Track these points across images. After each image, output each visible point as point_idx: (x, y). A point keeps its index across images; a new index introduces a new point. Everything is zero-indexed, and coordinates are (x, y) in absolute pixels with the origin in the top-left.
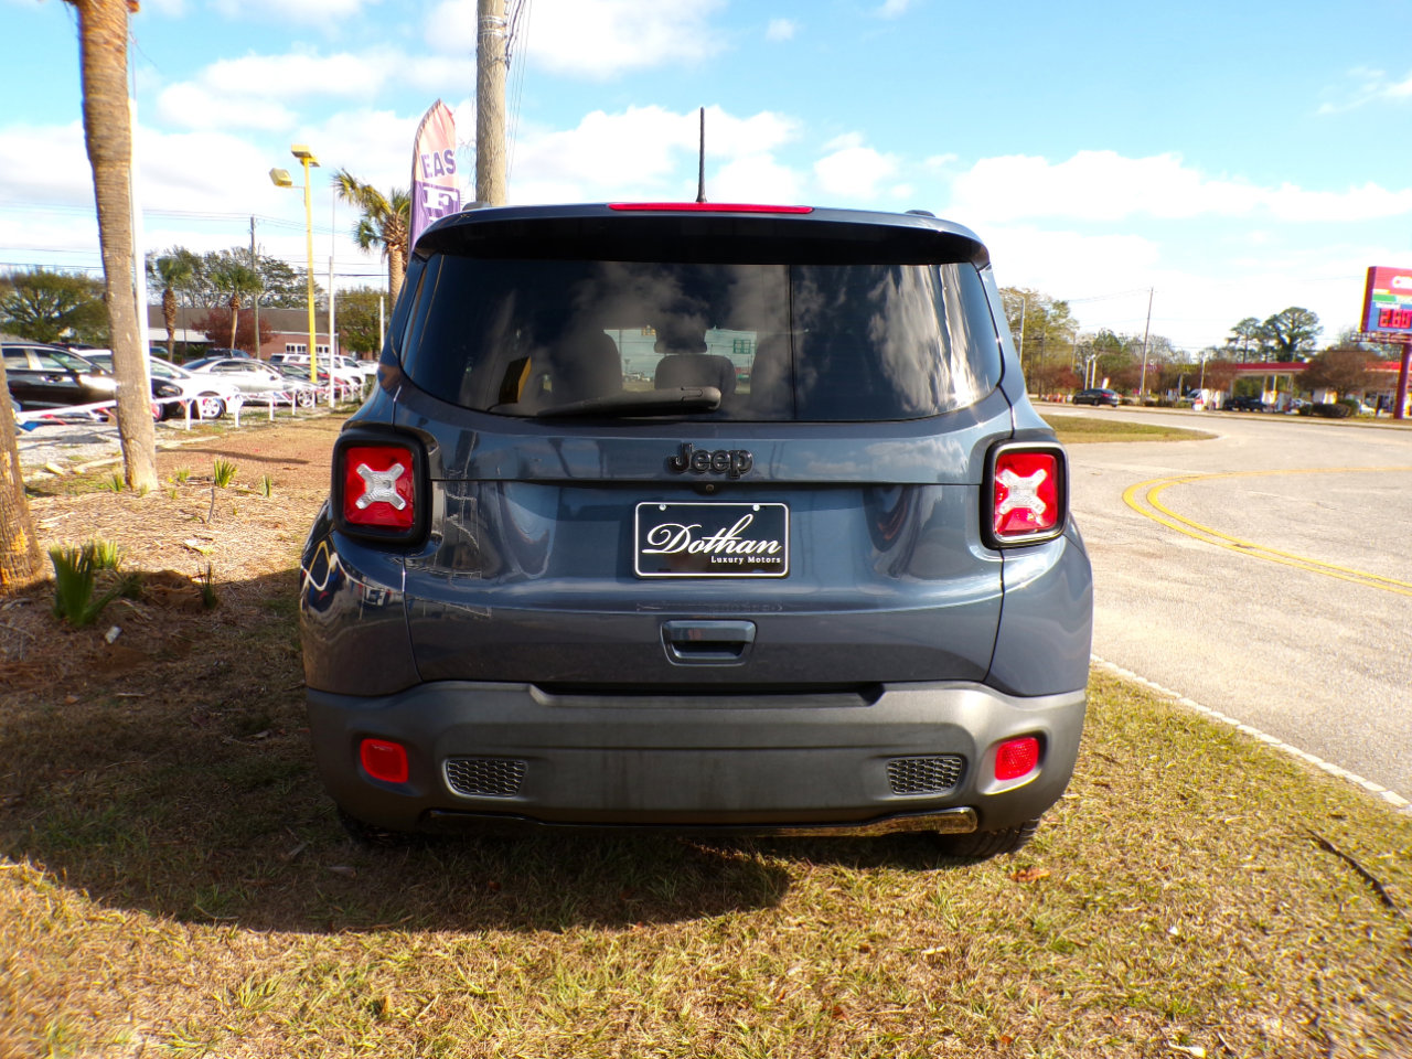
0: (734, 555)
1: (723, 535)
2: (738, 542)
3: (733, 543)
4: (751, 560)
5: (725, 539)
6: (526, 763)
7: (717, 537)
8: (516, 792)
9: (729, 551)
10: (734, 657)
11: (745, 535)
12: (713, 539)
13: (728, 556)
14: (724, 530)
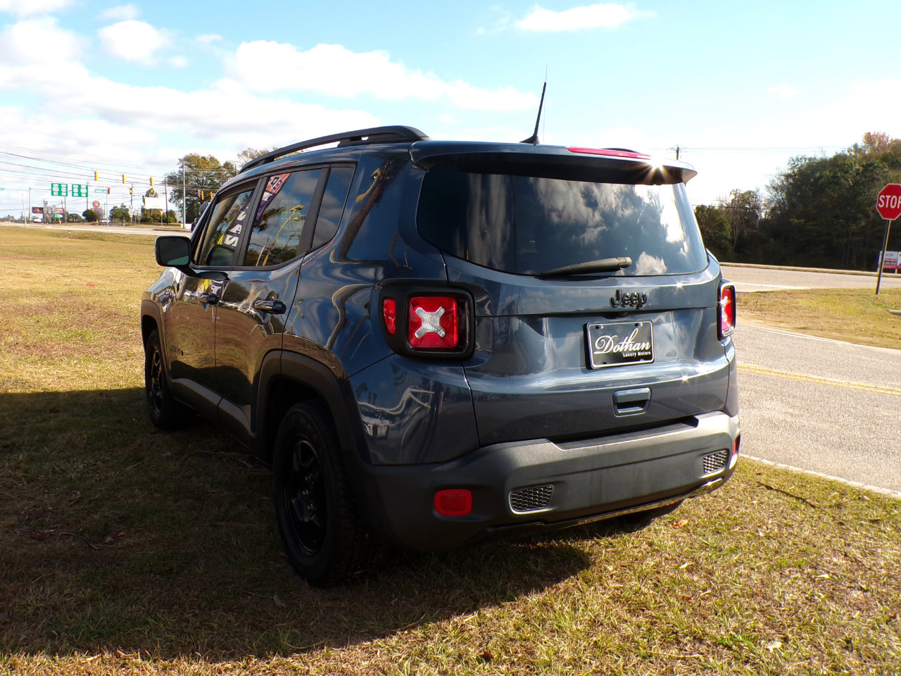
0: (633, 351)
1: (627, 341)
2: (634, 344)
3: (631, 345)
4: (639, 354)
5: (628, 343)
6: (553, 486)
7: (625, 342)
8: (547, 505)
9: (630, 350)
10: (641, 409)
11: (636, 341)
12: (623, 343)
13: (630, 352)
14: (627, 338)
